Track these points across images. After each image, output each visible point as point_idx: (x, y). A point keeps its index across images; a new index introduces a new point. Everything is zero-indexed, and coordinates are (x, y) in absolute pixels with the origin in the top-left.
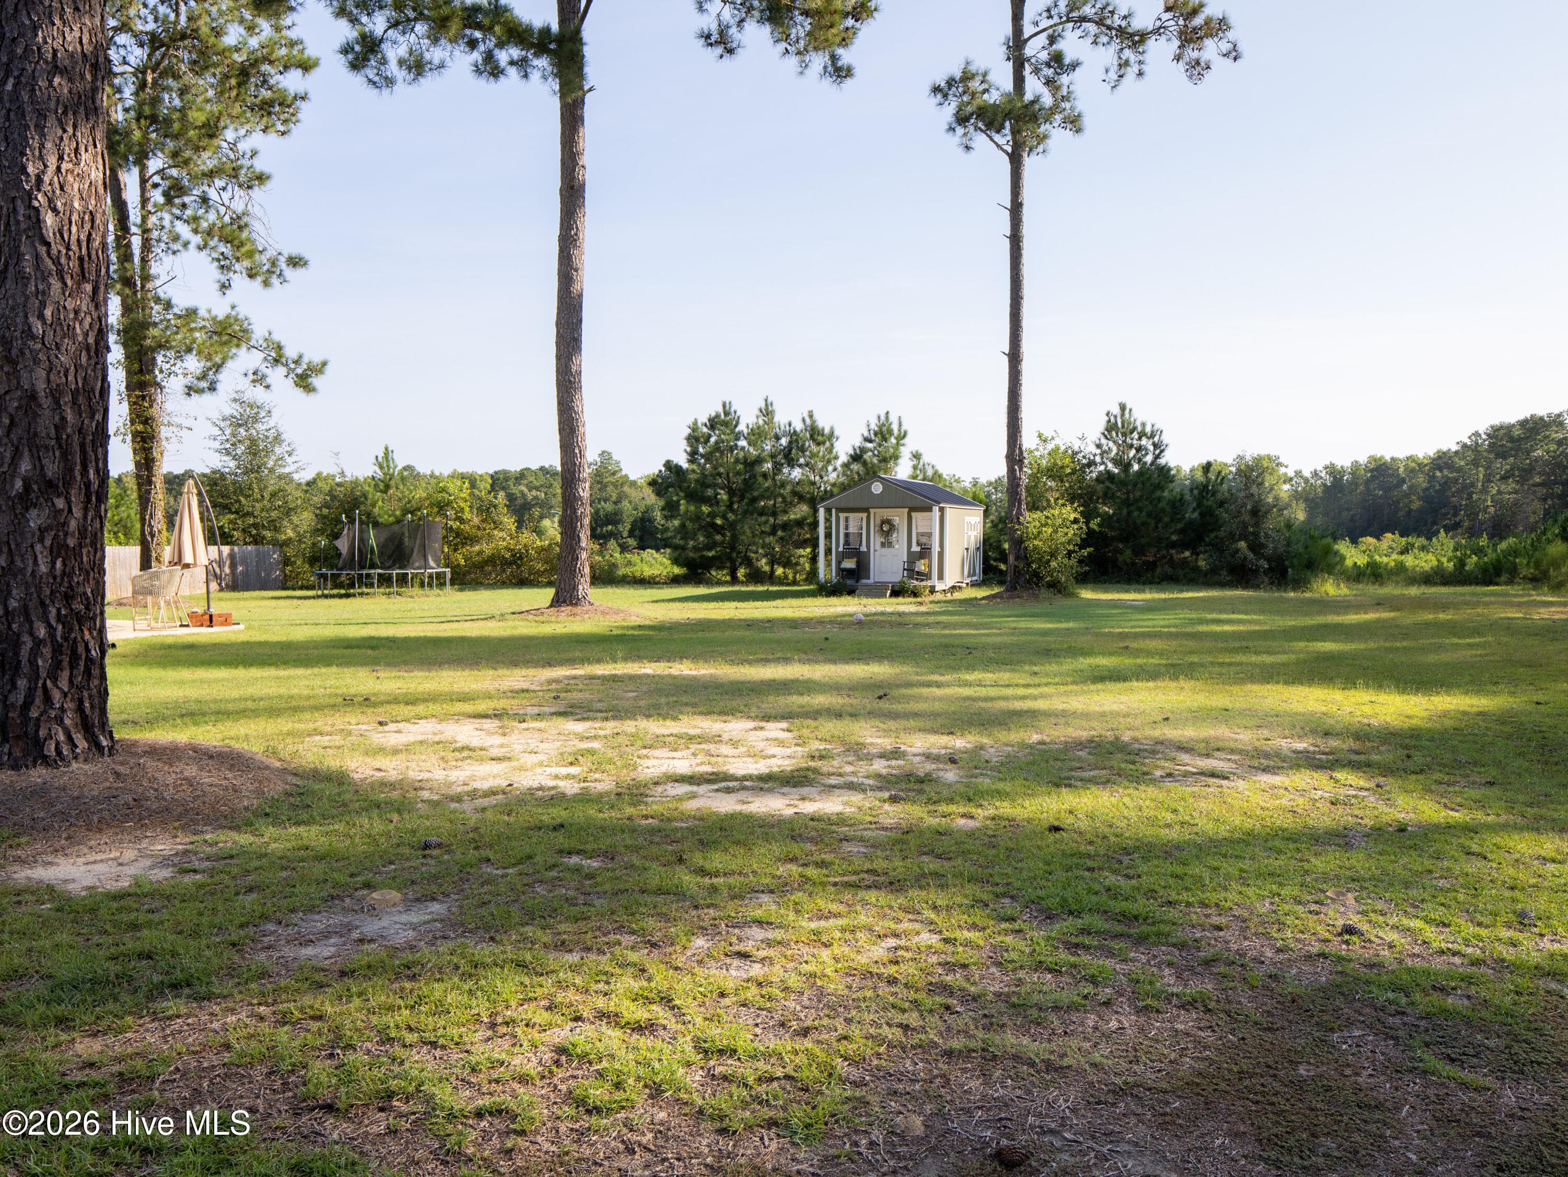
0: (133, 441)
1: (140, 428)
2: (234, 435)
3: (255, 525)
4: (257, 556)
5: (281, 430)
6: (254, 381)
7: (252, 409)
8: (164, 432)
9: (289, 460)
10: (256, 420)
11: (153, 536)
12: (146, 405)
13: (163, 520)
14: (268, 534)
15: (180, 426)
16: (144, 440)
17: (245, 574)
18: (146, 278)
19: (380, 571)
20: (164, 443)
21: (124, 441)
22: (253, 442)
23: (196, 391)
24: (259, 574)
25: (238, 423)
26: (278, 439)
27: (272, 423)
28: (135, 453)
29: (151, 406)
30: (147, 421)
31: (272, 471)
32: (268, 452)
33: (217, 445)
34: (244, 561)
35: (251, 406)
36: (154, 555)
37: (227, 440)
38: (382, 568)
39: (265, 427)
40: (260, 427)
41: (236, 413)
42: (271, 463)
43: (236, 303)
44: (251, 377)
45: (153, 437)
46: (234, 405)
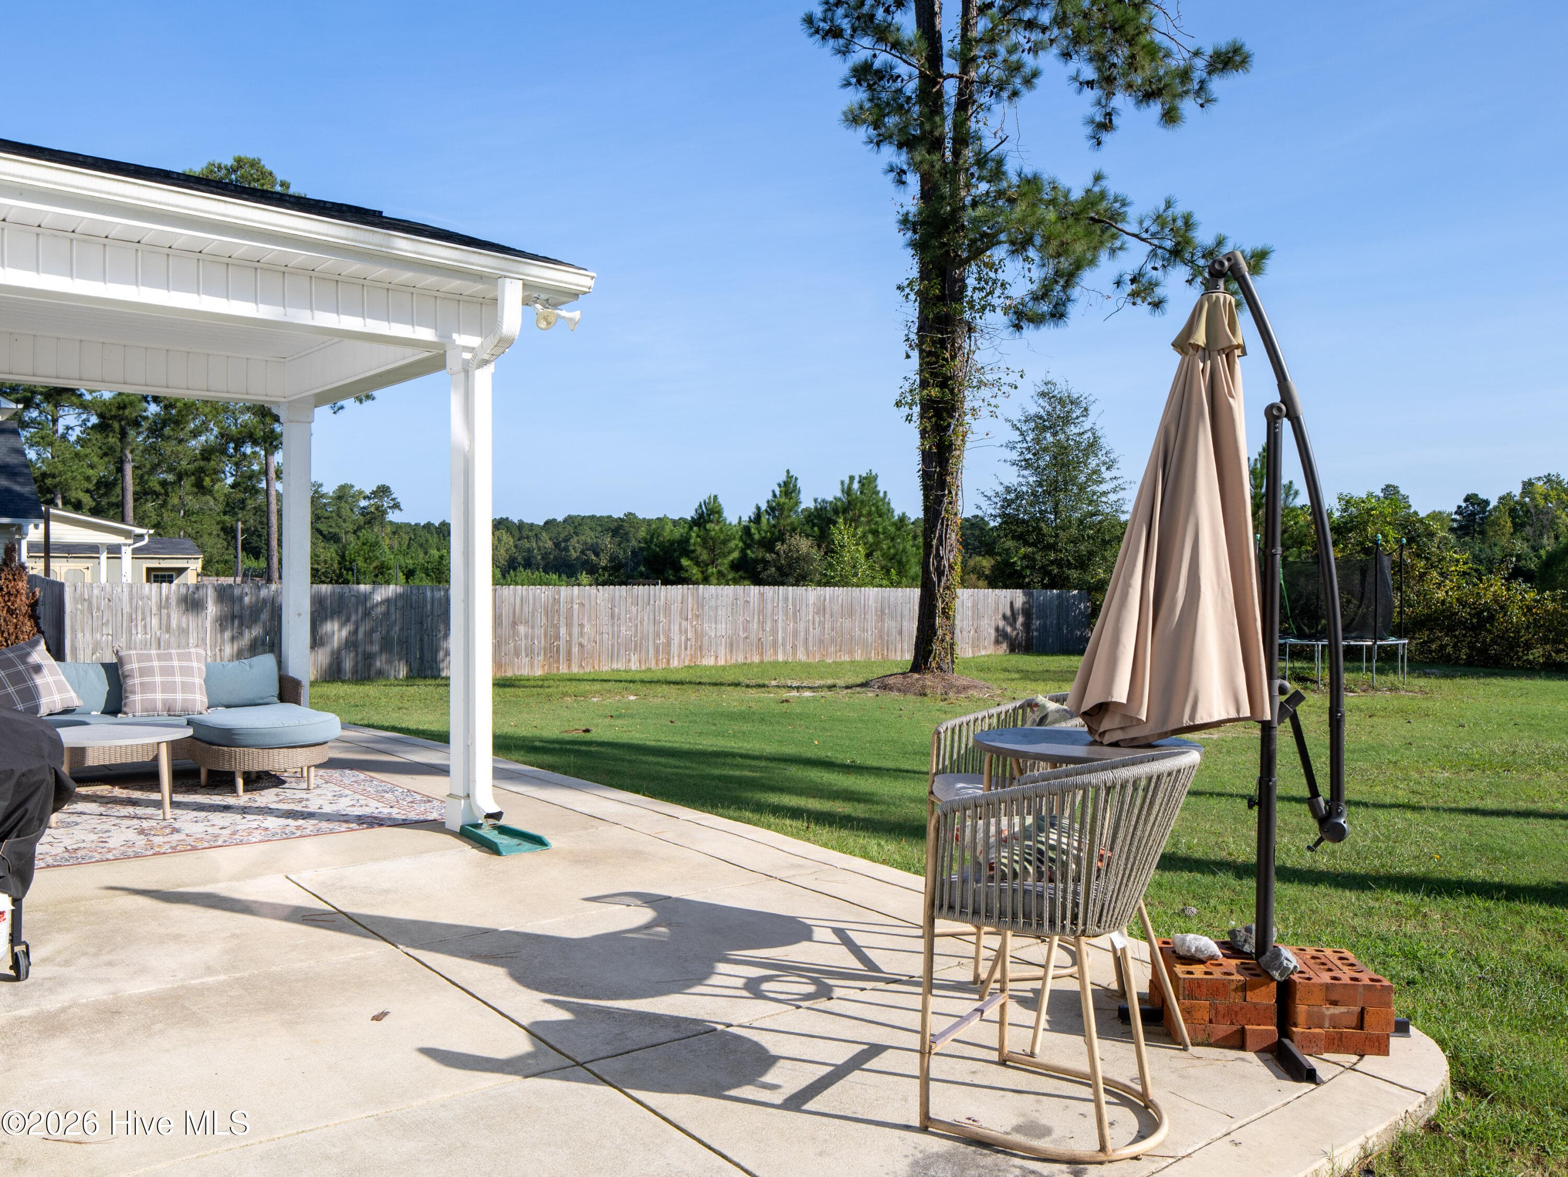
0: (922, 416)
1: (935, 392)
2: (1037, 441)
3: (1058, 563)
4: (1059, 606)
5: (1099, 434)
6: (1134, 294)
7: (1063, 406)
8: (971, 399)
9: (1107, 475)
10: (1067, 420)
11: (940, 574)
12: (947, 355)
13: (957, 547)
14: (1074, 574)
15: (996, 384)
16: (938, 415)
17: (1043, 629)
18: (962, 139)
19: (1293, 641)
20: (968, 418)
21: (909, 419)
22: (1062, 449)
23: (1031, 320)
24: (1060, 629)
25: (1042, 424)
26: (1093, 446)
27: (1087, 425)
28: (923, 437)
29: (953, 357)
30: (945, 382)
31: (1082, 488)
32: (1078, 464)
33: (1014, 456)
34: (1042, 615)
35: (1061, 401)
36: (940, 605)
37: (1028, 449)
38: (1299, 637)
39: (1077, 431)
40: (1073, 430)
41: (1042, 413)
42: (1082, 478)
43: (1105, 171)
44: (1129, 288)
45: (954, 409)
46: (1041, 401)
